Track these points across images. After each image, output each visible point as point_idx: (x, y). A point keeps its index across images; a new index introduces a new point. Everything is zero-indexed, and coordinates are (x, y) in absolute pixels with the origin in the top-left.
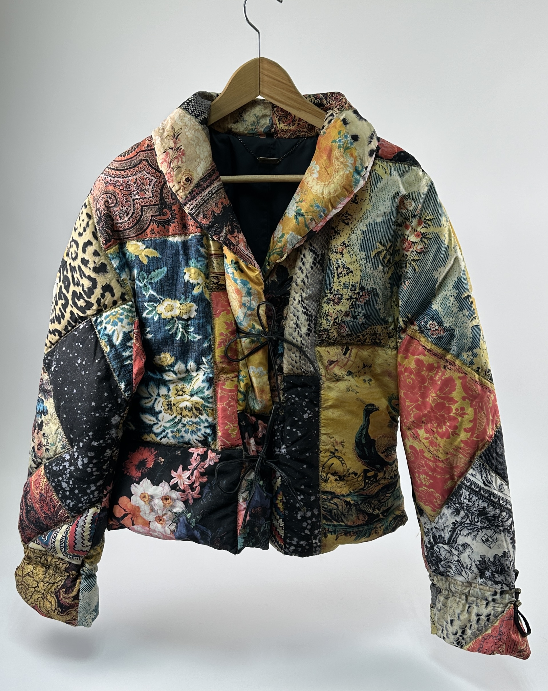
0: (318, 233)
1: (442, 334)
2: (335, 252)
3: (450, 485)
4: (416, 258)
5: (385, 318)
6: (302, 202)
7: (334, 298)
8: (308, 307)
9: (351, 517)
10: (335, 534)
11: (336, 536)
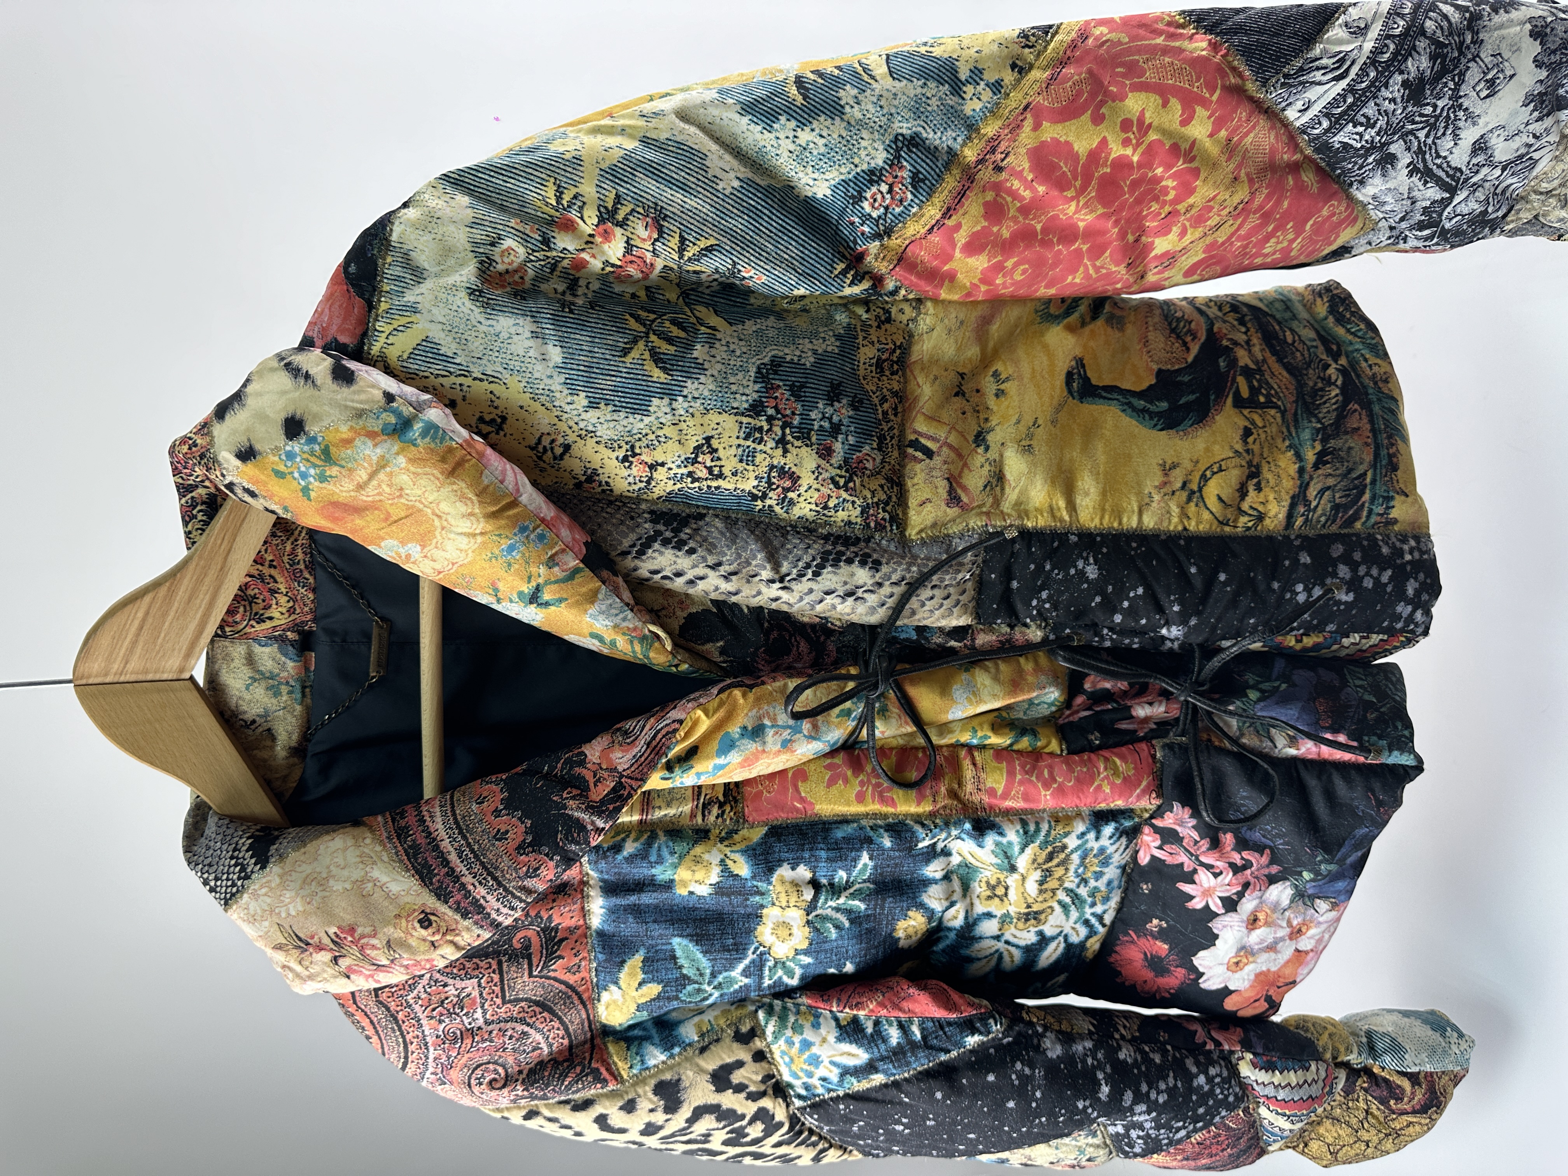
0: (592, 533)
1: (905, 174)
2: (648, 482)
3: (1311, 176)
4: (674, 242)
5: (838, 337)
6: (496, 590)
7: (780, 489)
8: (801, 564)
9: (1353, 453)
10: (1392, 498)
11: (1397, 496)
